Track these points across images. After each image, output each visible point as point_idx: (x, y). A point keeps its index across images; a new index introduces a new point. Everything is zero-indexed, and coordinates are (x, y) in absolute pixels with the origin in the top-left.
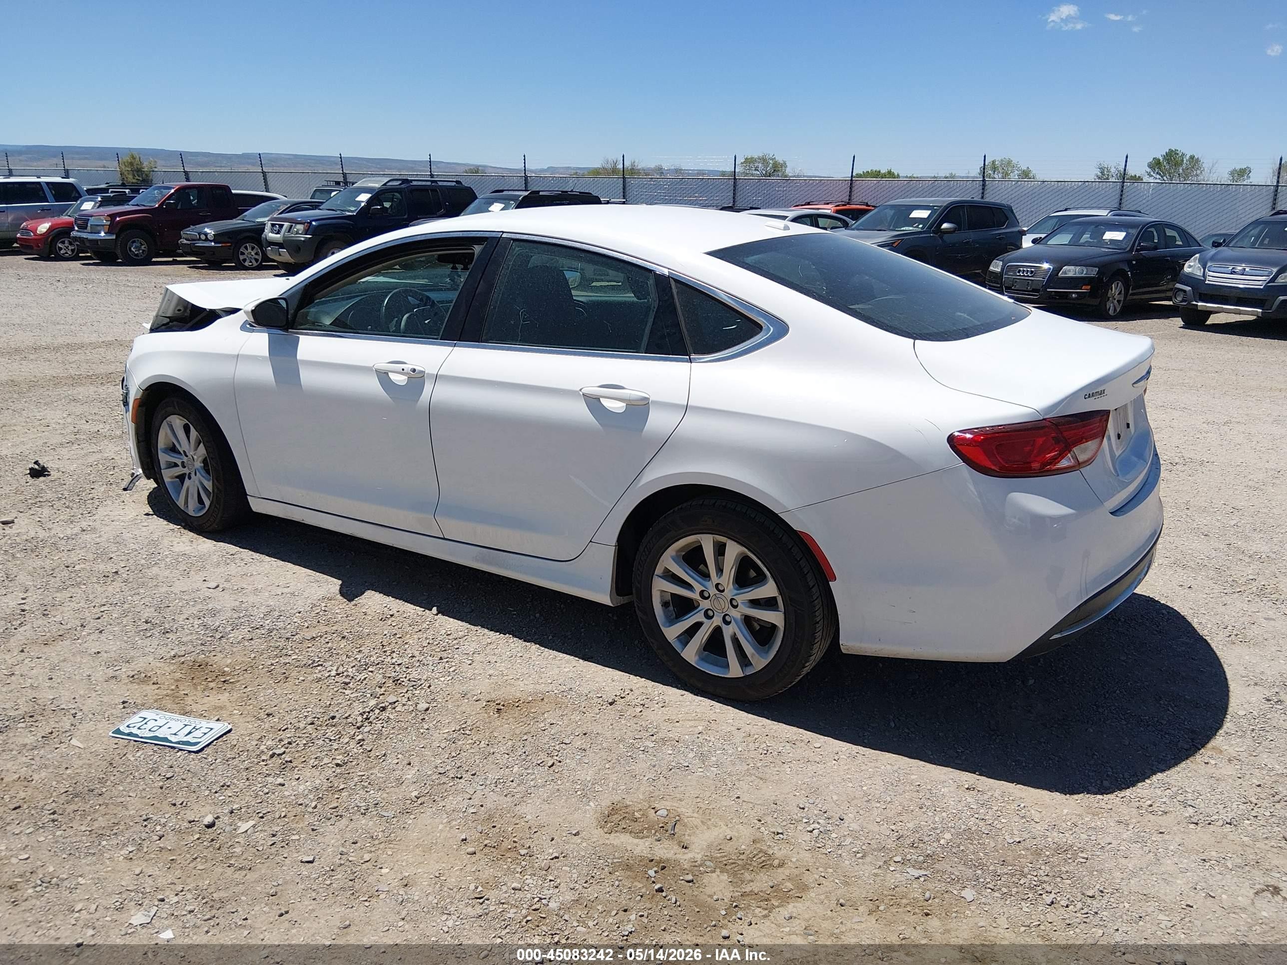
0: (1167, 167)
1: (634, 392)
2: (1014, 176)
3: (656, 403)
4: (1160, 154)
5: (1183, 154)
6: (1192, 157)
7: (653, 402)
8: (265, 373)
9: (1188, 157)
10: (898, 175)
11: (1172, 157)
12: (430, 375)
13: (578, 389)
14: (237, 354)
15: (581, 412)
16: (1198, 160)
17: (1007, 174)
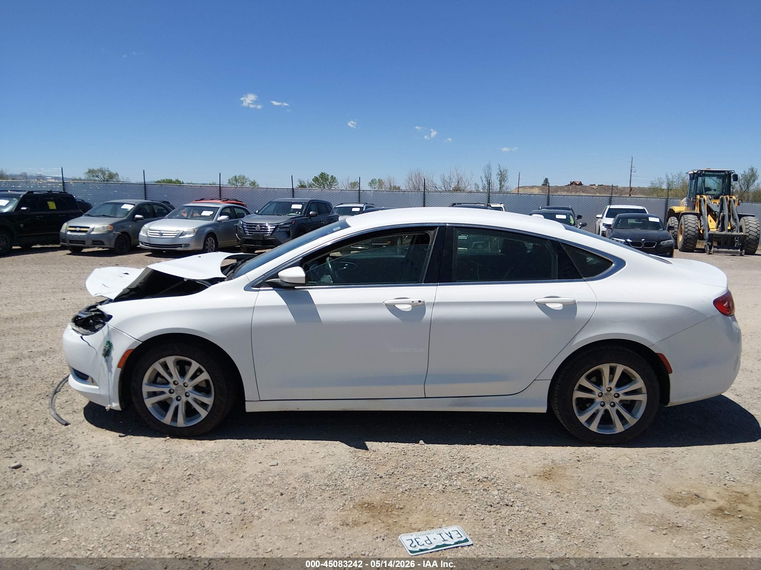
0: (322, 181)
1: (568, 298)
2: (247, 185)
3: (580, 303)
4: (317, 174)
5: (328, 175)
6: (332, 176)
7: (578, 302)
8: (287, 316)
9: (330, 176)
10: (183, 182)
11: (323, 175)
12: (429, 304)
13: (533, 300)
14: (253, 306)
15: (537, 312)
16: (335, 178)
17: (244, 183)
